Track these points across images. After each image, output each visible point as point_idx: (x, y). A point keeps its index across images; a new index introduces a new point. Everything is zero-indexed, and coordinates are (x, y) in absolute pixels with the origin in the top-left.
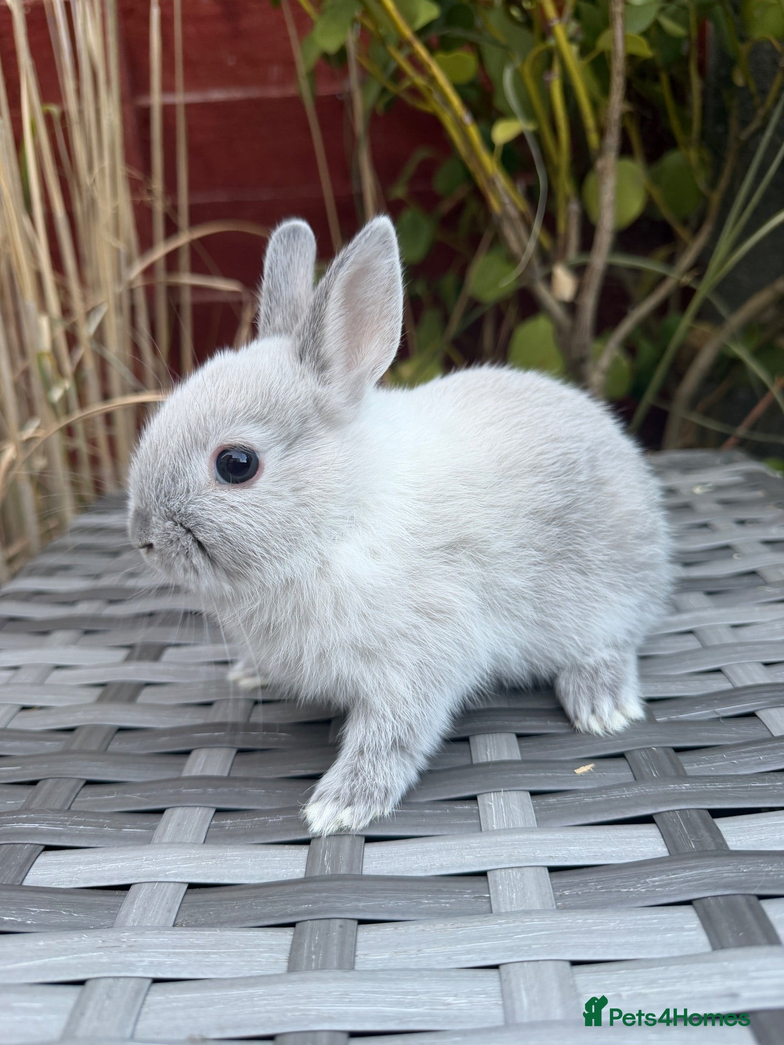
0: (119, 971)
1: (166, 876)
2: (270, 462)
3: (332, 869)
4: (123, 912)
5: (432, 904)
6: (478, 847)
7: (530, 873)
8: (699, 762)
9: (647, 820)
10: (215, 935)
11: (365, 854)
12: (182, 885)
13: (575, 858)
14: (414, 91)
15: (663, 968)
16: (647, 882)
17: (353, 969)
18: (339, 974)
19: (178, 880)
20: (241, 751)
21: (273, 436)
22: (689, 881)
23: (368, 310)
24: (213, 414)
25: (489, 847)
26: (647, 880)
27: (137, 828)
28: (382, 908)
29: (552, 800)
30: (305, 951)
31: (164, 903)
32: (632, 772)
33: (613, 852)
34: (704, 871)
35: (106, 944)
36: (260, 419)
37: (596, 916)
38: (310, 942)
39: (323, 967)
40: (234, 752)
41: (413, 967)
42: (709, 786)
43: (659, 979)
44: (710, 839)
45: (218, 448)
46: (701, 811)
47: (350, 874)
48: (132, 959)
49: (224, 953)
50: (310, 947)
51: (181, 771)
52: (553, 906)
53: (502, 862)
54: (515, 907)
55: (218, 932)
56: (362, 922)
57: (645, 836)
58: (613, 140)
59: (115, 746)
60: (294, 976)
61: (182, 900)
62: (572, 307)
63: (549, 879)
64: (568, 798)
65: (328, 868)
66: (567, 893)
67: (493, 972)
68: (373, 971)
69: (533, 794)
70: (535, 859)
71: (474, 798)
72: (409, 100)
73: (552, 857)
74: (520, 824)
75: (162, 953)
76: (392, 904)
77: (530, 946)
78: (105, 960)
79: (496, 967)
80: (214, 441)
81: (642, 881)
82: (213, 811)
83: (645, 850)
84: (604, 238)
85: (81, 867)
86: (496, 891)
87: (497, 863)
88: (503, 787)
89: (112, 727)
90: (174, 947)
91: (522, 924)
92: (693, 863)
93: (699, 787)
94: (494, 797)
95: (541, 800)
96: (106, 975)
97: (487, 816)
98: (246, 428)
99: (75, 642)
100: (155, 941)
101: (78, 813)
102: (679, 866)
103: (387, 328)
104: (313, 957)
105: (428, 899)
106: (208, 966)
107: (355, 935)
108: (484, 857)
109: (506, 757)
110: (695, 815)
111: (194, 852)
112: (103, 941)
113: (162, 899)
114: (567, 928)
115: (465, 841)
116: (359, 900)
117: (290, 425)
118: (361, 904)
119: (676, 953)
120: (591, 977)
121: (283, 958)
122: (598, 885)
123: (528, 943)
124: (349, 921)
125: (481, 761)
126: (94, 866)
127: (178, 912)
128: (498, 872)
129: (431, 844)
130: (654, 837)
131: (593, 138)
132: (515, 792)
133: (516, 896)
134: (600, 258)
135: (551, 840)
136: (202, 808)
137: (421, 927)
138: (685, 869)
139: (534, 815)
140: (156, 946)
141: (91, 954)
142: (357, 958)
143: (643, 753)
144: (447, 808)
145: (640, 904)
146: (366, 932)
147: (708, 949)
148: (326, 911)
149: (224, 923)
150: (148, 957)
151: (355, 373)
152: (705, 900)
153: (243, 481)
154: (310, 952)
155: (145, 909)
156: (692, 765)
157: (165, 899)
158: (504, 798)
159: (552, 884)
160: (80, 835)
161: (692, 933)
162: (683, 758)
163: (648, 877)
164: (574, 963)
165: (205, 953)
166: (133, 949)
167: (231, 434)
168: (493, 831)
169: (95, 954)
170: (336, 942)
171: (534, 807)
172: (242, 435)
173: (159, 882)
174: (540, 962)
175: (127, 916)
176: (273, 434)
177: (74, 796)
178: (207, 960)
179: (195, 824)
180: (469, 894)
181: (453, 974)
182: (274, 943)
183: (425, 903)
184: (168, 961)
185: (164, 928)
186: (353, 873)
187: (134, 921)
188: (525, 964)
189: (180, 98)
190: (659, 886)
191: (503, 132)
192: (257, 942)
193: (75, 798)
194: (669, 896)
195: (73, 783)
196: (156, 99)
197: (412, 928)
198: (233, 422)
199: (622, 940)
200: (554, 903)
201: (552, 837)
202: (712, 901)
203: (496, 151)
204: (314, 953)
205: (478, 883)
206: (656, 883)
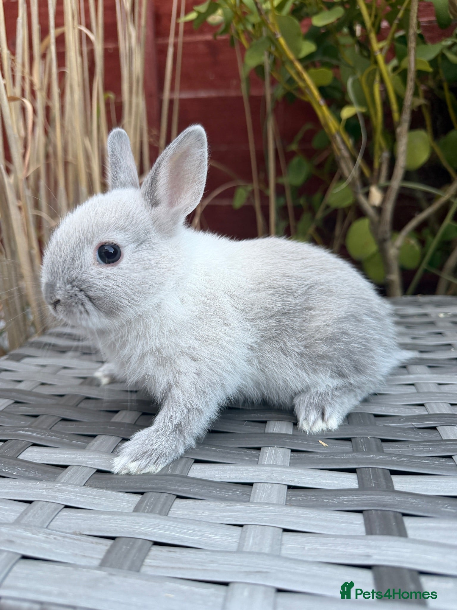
0: (49, 499)
1: (87, 464)
2: (127, 253)
3: (172, 472)
4: (60, 476)
5: (218, 493)
6: (253, 471)
7: (276, 487)
8: (393, 447)
9: (352, 471)
10: (102, 491)
11: (192, 467)
12: (94, 469)
13: (304, 483)
14: (299, 89)
15: (333, 539)
16: (340, 499)
17: (167, 515)
18: (158, 516)
19: (92, 467)
20: (144, 414)
21: (129, 239)
22: (363, 501)
23: (187, 176)
24: (97, 225)
25: (259, 471)
26: (340, 498)
27: (80, 442)
28: (191, 491)
29: (302, 455)
30: (144, 504)
31: (82, 475)
32: (353, 447)
33: (327, 483)
34: (374, 497)
35: (48, 487)
36: (122, 229)
37: (305, 510)
38: (148, 501)
39: (151, 512)
40: (140, 414)
41: (197, 519)
42: (393, 458)
43: (329, 543)
44: (384, 483)
45: (100, 244)
46: (384, 470)
47: (180, 475)
48: (58, 495)
49: (104, 499)
50: (147, 503)
51: (111, 419)
52: (284, 503)
53: (262, 479)
54: (262, 500)
55: (104, 491)
56: (179, 497)
57: (348, 478)
58: (407, 116)
59: (82, 405)
60: (135, 514)
61: (92, 476)
62: (379, 210)
63: (286, 491)
64: (310, 455)
65: (170, 471)
66: (293, 498)
67: (240, 528)
68: (176, 518)
69: (293, 451)
70: (282, 480)
71: (259, 449)
72: (297, 94)
73: (291, 480)
74: (280, 463)
75: (73, 495)
76: (196, 490)
77: (262, 518)
78: (45, 493)
79: (241, 526)
80: (97, 240)
81: (337, 498)
82: (121, 439)
83: (346, 484)
84: (399, 172)
85: (47, 455)
86: (255, 492)
87: (260, 479)
88: (276, 445)
89: (83, 396)
90: (80, 493)
91: (262, 508)
92: (369, 492)
93: (388, 458)
94: (270, 449)
95: (295, 454)
96: (43, 500)
97: (263, 458)
98: (115, 233)
99: (78, 357)
100: (72, 489)
101: (54, 432)
102: (360, 493)
103: (196, 187)
104: (147, 507)
105: (217, 491)
106: (94, 504)
107: (172, 501)
108: (254, 476)
109: (284, 431)
110: (380, 471)
111: (104, 456)
112: (47, 486)
113: (82, 473)
114: (287, 513)
115: (246, 467)
116: (180, 486)
117: (139, 233)
118: (180, 488)
119: (344, 533)
120: (292, 538)
121: (132, 507)
122: (312, 497)
123: (261, 516)
124: (172, 495)
125: (269, 432)
126: (53, 455)
127: (88, 480)
128: (259, 484)
129: (228, 467)
130: (354, 479)
131: (396, 116)
132: (282, 448)
133: (265, 496)
134: (396, 183)
135: (294, 472)
136: (115, 437)
137: (208, 503)
138: (364, 495)
139: (289, 461)
140: (71, 492)
141: (39, 490)
142: (170, 512)
143: (362, 440)
144: (243, 451)
145: (333, 509)
146: (179, 502)
147: (364, 534)
148: (161, 489)
149: (108, 488)
150: (66, 495)
151: (175, 209)
152: (370, 512)
153: (113, 262)
154: (146, 505)
155: (71, 476)
156: (388, 448)
157: (83, 474)
158: (275, 450)
159: (287, 494)
160: (51, 441)
161: (357, 525)
162: (384, 444)
163: (341, 496)
164: (285, 530)
165: (94, 498)
166: (60, 491)
167: (106, 237)
168: (264, 464)
169: (41, 490)
170: (161, 503)
171: (291, 457)
172: (112, 237)
173: (82, 466)
174: (266, 527)
175: (62, 478)
176: (129, 237)
177: (54, 424)
178: (94, 501)
179: (109, 444)
180: (240, 492)
181: (217, 525)
182: (130, 499)
183: (215, 493)
184: (75, 498)
185: (79, 485)
186: (182, 474)
187: (65, 480)
188: (258, 526)
189: (177, 96)
190: (346, 501)
191: (347, 113)
192: (122, 498)
193: (55, 425)
194: (350, 506)
195: (55, 418)
196: (166, 95)
197: (204, 502)
198: (107, 230)
199: (315, 523)
200: (285, 502)
201: (294, 471)
202: (374, 512)
203: (342, 122)
204: (148, 506)
205: (247, 488)
206: (345, 500)
